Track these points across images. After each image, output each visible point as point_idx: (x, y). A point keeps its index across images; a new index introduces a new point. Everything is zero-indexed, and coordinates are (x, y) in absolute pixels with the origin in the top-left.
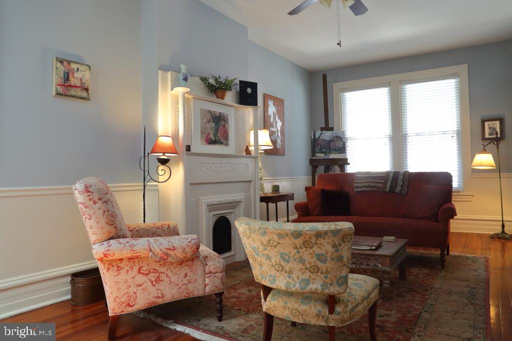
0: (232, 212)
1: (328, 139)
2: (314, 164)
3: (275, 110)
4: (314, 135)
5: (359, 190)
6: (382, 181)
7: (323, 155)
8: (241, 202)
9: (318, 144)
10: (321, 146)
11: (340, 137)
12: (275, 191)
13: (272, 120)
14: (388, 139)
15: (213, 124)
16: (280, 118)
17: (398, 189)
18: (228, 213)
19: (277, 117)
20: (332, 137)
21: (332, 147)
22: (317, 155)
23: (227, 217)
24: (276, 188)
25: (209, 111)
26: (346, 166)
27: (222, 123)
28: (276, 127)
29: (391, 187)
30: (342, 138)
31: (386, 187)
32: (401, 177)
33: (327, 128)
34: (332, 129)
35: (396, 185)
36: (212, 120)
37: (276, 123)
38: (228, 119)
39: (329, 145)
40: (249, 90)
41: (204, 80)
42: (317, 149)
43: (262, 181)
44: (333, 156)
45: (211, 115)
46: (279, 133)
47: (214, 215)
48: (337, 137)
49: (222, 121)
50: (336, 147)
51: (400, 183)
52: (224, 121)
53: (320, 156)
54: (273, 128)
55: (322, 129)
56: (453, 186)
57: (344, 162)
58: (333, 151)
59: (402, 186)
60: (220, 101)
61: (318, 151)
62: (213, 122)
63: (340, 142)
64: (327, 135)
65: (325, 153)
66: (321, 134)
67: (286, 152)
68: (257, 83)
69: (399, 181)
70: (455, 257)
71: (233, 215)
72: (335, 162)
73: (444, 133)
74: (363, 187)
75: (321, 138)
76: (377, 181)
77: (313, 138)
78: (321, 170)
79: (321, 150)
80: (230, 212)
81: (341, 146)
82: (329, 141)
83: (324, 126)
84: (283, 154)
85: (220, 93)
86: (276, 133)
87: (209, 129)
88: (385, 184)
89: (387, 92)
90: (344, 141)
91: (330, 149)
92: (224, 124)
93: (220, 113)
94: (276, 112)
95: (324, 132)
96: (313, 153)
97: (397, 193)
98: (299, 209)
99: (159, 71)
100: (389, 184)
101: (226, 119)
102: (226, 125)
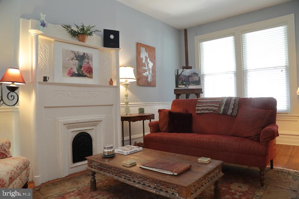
0: (93, 129)
1: (187, 75)
2: (178, 93)
3: (147, 55)
4: (178, 72)
5: (199, 112)
6: (218, 105)
7: (183, 86)
8: (101, 121)
9: (180, 79)
10: (182, 79)
11: (196, 73)
12: (141, 112)
13: (144, 61)
14: (233, 74)
15: (77, 62)
16: (151, 60)
17: (230, 112)
18: (88, 129)
19: (148, 60)
20: (190, 74)
21: (190, 81)
22: (179, 86)
23: (88, 132)
24: (142, 110)
25: (72, 51)
26: (201, 94)
27: (86, 60)
28: (148, 66)
29: (224, 110)
30: (198, 74)
31: (221, 110)
32: (233, 102)
33: (187, 67)
34: (191, 68)
35: (228, 108)
36: (75, 58)
37: (148, 64)
38: (92, 58)
39: (189, 80)
40: (112, 37)
41: (67, 27)
42: (180, 82)
43: (128, 105)
44: (191, 87)
45: (74, 55)
46: (151, 71)
47: (72, 131)
48: (194, 73)
49: (87, 59)
50: (194, 81)
51: (232, 106)
52: (88, 59)
53: (182, 87)
54: (145, 67)
55: (183, 68)
56: (277, 109)
57: (199, 92)
58: (191, 83)
59: (233, 109)
60: (81, 43)
61: (180, 84)
62: (77, 59)
63: (196, 77)
64: (187, 72)
65: (185, 85)
66: (183, 71)
67: (157, 84)
68: (118, 32)
69: (231, 105)
70: (278, 171)
71: (94, 131)
72: (193, 91)
73: (276, 68)
74: (202, 110)
75: (182, 74)
76: (213, 105)
77: (176, 74)
78: (183, 97)
79: (182, 82)
80: (90, 129)
81: (197, 79)
82: (189, 76)
83: (185, 66)
84: (154, 86)
85: (81, 37)
86: (148, 71)
87: (72, 65)
88: (219, 107)
89: (232, 40)
90: (199, 76)
91: (189, 82)
92: (88, 62)
93: (84, 53)
94: (147, 56)
95: (184, 70)
96: (177, 85)
97: (229, 115)
98: (151, 126)
99: (21, 19)
100: (223, 108)
101: (90, 58)
102: (90, 63)
